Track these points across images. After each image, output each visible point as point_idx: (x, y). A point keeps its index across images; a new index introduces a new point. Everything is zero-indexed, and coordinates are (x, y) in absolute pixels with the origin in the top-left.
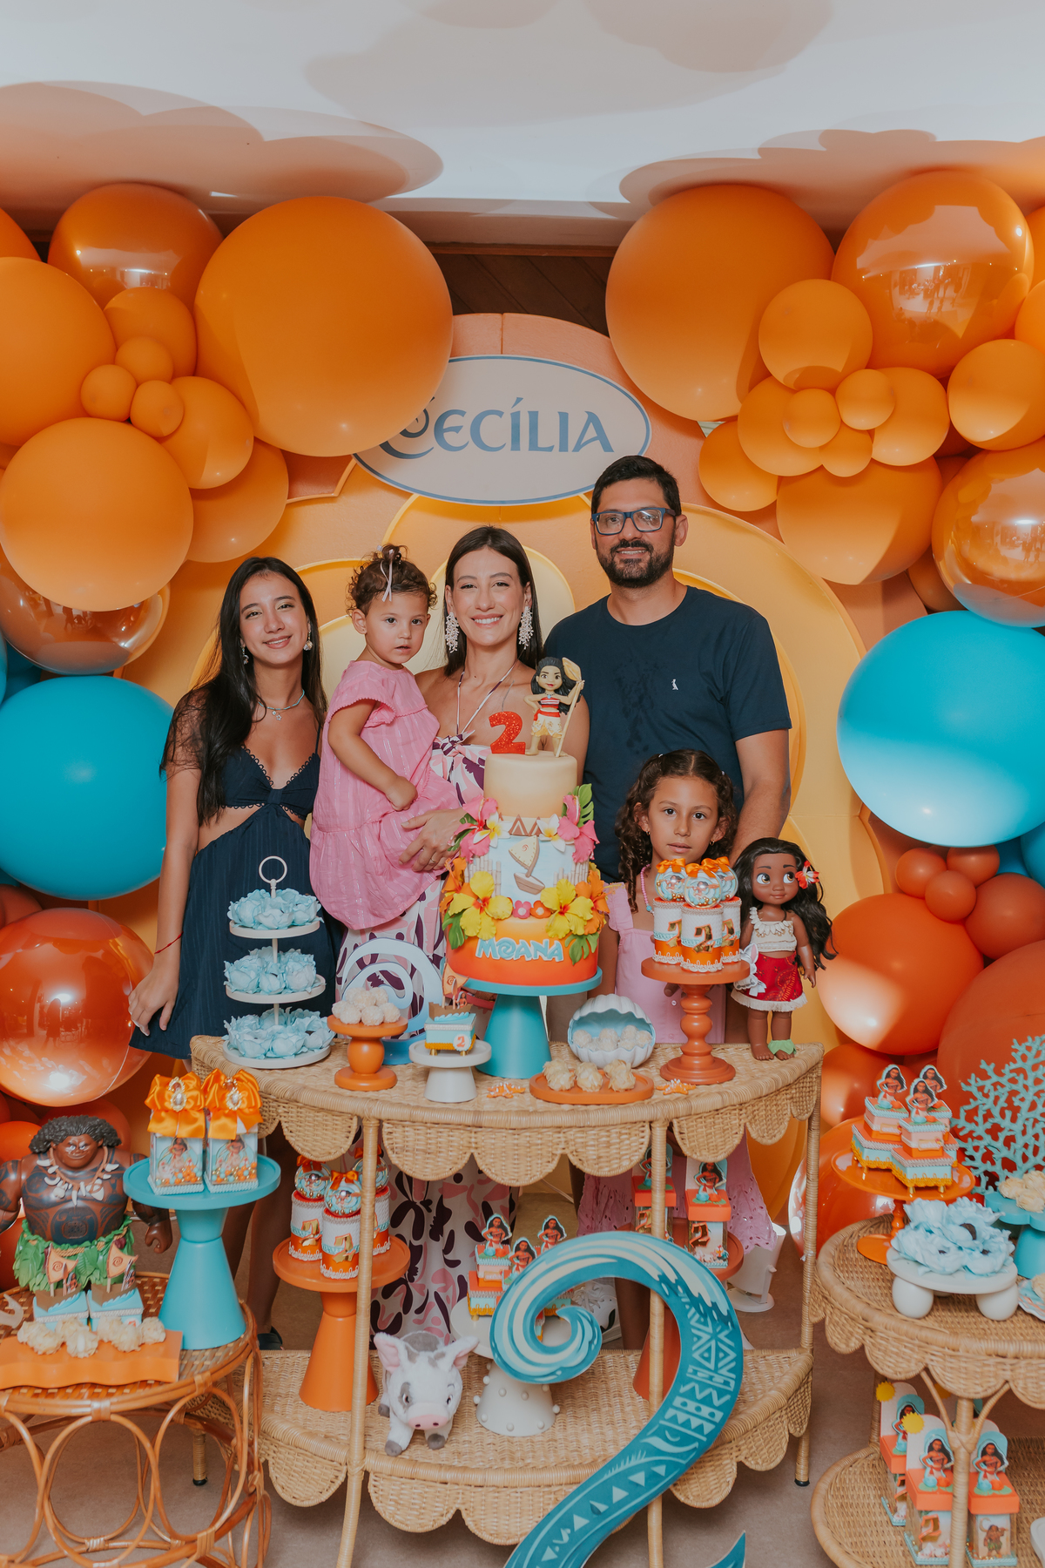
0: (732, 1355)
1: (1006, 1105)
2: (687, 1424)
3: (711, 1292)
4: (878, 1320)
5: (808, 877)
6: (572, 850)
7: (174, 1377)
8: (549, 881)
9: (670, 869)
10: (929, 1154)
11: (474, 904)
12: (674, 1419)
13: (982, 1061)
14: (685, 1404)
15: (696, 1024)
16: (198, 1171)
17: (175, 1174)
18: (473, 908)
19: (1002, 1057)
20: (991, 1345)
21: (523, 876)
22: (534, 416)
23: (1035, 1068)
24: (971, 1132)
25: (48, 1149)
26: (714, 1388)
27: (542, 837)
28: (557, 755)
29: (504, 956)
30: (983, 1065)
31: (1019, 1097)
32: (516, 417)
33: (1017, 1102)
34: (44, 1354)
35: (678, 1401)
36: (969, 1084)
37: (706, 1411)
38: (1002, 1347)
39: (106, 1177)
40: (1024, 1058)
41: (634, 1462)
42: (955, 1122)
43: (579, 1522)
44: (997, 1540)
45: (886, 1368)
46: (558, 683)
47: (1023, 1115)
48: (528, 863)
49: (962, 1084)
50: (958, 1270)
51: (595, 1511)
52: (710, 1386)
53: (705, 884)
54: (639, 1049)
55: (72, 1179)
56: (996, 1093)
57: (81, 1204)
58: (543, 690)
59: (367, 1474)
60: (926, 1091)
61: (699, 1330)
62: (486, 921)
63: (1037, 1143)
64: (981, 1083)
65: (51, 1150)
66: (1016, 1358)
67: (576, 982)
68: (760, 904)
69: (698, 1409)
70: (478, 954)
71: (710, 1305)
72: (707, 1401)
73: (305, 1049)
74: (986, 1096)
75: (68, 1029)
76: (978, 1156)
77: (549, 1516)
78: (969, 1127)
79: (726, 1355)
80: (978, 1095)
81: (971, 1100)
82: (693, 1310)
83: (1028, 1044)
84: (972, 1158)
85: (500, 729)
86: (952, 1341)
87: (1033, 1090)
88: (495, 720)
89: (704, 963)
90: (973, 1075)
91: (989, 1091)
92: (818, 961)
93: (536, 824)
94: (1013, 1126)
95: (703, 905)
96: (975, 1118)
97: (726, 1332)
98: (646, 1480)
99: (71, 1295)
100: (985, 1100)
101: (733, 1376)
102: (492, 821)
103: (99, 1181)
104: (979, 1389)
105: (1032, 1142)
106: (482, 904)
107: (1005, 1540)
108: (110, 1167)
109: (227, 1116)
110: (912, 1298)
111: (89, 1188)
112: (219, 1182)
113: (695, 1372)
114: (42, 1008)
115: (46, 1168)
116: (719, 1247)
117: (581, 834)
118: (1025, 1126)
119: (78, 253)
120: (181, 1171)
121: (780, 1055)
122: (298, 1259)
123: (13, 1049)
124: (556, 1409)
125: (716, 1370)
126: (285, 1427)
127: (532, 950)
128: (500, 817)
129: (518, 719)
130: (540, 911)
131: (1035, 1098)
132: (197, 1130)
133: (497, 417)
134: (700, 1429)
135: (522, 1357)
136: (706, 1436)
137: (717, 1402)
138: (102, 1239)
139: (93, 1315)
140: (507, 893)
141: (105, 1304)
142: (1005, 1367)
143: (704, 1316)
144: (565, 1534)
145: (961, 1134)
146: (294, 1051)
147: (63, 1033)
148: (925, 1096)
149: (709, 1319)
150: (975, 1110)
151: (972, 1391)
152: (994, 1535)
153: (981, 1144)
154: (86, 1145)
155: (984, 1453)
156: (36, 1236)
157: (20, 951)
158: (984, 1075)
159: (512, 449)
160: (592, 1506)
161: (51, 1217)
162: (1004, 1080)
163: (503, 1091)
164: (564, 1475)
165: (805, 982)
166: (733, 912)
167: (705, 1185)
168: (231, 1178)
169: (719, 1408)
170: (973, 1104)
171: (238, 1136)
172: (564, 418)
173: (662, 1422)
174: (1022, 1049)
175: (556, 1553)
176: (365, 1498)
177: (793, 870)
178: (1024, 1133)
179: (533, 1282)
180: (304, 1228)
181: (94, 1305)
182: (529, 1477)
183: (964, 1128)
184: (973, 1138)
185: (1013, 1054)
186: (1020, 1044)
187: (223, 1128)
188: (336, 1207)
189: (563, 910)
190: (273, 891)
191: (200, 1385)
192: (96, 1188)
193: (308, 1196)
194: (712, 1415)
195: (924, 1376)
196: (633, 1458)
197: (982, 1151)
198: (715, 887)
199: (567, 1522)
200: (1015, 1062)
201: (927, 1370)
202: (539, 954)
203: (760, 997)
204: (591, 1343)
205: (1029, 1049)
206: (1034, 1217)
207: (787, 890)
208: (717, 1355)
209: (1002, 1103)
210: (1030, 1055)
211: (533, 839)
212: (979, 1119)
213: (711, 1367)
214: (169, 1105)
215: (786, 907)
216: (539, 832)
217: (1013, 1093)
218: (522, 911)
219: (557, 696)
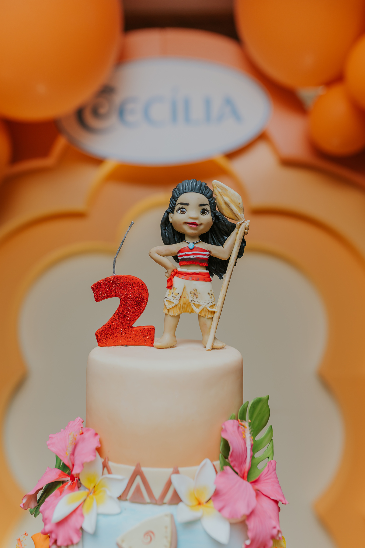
22: (187, 101)
28: (209, 346)
32: (174, 102)
58: (181, 235)
88: (100, 291)
93: (169, 483)
128: (105, 466)
129: (142, 287)
159: (172, 123)
172: (208, 103)
216: (176, 499)
219: (203, 245)
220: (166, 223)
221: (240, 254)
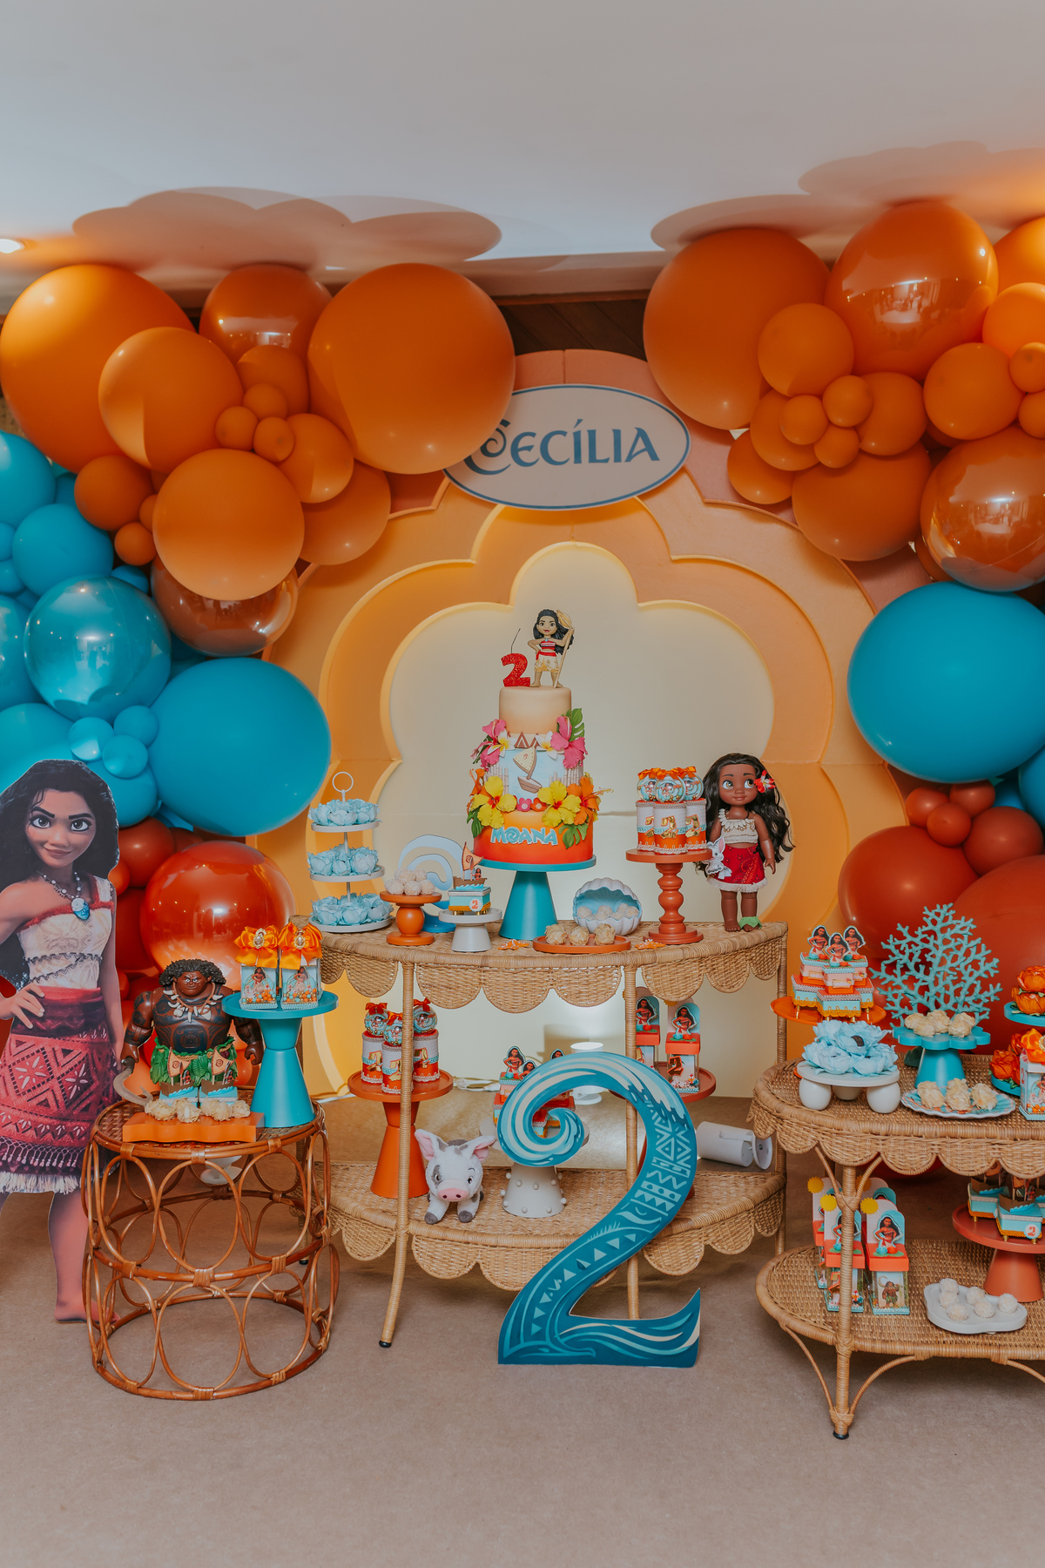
0: (688, 1150)
1: (919, 960)
2: (652, 1202)
3: (670, 1101)
4: (787, 1111)
5: (765, 783)
6: (563, 757)
7: (254, 1138)
8: (545, 783)
9: (648, 776)
10: (841, 991)
11: (489, 802)
12: (642, 1198)
13: (898, 924)
14: (650, 1187)
15: (671, 898)
16: (273, 993)
17: (256, 996)
18: (488, 805)
19: (915, 922)
20: (867, 1126)
21: (525, 779)
22: (592, 434)
23: (943, 930)
24: (892, 982)
25: (172, 983)
26: (674, 1175)
27: (538, 748)
29: (511, 841)
30: (900, 928)
31: (930, 954)
32: (577, 435)
33: (929, 958)
34: (162, 1120)
35: (645, 1184)
36: (889, 944)
37: (667, 1193)
38: (876, 1127)
39: (212, 1003)
40: (934, 922)
41: (610, 1230)
42: (876, 974)
43: (568, 1275)
44: (894, 1295)
45: (789, 1146)
46: (553, 629)
47: (934, 969)
48: (529, 768)
49: (882, 943)
50: (846, 1072)
51: (581, 1267)
52: (671, 1174)
53: (671, 784)
54: (626, 919)
55: (189, 1004)
56: (911, 951)
57: (196, 1023)
58: (543, 635)
59: (410, 1237)
60: (841, 942)
61: (661, 1129)
62: (497, 813)
63: (947, 992)
64: (898, 942)
65: (174, 984)
66: (887, 1135)
67: (570, 862)
68: (728, 807)
69: (661, 1191)
70: (493, 840)
71: (670, 1110)
72: (668, 1185)
73: (369, 920)
74: (903, 953)
75: (219, 932)
76: (897, 1002)
77: (545, 1269)
78: (890, 978)
79: (683, 1150)
80: (896, 952)
81: (890, 956)
82: (656, 1114)
83: (936, 910)
84: (892, 1004)
85: (511, 667)
86: (838, 1123)
87: (943, 948)
88: (506, 660)
89: (670, 847)
90: (891, 936)
91: (905, 948)
92: (778, 852)
93: (535, 739)
94: (926, 978)
95: (669, 802)
96: (894, 971)
97: (683, 1132)
98: (620, 1244)
99: (187, 1087)
100: (901, 956)
101: (689, 1166)
102: (502, 736)
103: (208, 1006)
104: (857, 1159)
105: (942, 991)
106: (494, 801)
107: (900, 1295)
108: (216, 997)
109: (293, 953)
110: (814, 1095)
111: (200, 1011)
112: (289, 1001)
113: (658, 1162)
114: (199, 916)
115: (170, 996)
116: (691, 1076)
117: (570, 745)
118: (936, 978)
119: (221, 322)
120: (261, 993)
121: (747, 928)
122: (366, 1082)
123: (176, 947)
124: (564, 1201)
125: (675, 1161)
126: (354, 1204)
127: (532, 835)
128: (509, 734)
129: (524, 658)
130: (539, 806)
131: (944, 955)
132: (272, 963)
133: (561, 436)
134: (662, 1207)
135: (522, 1146)
136: (667, 1212)
137: (676, 1187)
138: (211, 1049)
139: (201, 1100)
140: (512, 792)
141: (210, 1093)
142: (878, 1142)
143: (666, 1118)
144: (557, 1283)
145: (883, 983)
146: (359, 920)
147: (215, 936)
148: (841, 947)
149: (669, 1121)
150: (895, 963)
151: (852, 1160)
152: (890, 1293)
153: (900, 992)
154: (197, 979)
155: (882, 1225)
156: (163, 1046)
157: (182, 871)
158: (900, 936)
159: (575, 462)
160: (578, 1263)
161: (173, 1031)
162: (917, 940)
163: (511, 945)
164: (559, 1242)
165: (768, 870)
166: (699, 810)
167: (680, 1028)
168: (298, 1000)
169: (677, 1191)
170: (892, 959)
171: (302, 967)
172: (617, 433)
173: (632, 1200)
174: (932, 915)
175: (550, 1297)
176: (409, 1252)
177: (753, 778)
178: (936, 983)
179: (531, 1089)
180: (370, 1058)
181: (201, 1093)
182: (531, 1241)
183: (885, 979)
184: (893, 988)
185: (924, 918)
186: (930, 911)
187: (290, 962)
188: (392, 1039)
189: (557, 805)
190: (344, 798)
191: (272, 1146)
192: (205, 1010)
193: (373, 1034)
194: (672, 1196)
195: (817, 1149)
196: (610, 1227)
197: (900, 997)
198: (678, 787)
199: (558, 1274)
200: (927, 925)
201: (818, 1145)
202: (538, 839)
203: (727, 880)
204: (576, 1137)
205: (938, 914)
206: (924, 1039)
207: (747, 793)
208: (676, 1149)
209: (916, 959)
210: (939, 920)
211: (532, 750)
212: (898, 972)
213: (672, 1158)
214: (252, 944)
215: (749, 807)
216: (538, 744)
217: (927, 951)
218: (524, 806)
219: (553, 640)
220: (535, 629)
221: (571, 643)
